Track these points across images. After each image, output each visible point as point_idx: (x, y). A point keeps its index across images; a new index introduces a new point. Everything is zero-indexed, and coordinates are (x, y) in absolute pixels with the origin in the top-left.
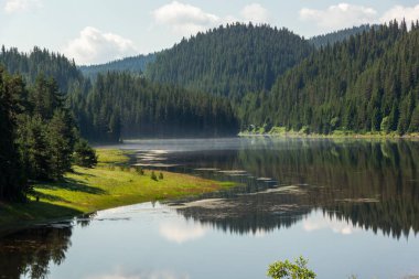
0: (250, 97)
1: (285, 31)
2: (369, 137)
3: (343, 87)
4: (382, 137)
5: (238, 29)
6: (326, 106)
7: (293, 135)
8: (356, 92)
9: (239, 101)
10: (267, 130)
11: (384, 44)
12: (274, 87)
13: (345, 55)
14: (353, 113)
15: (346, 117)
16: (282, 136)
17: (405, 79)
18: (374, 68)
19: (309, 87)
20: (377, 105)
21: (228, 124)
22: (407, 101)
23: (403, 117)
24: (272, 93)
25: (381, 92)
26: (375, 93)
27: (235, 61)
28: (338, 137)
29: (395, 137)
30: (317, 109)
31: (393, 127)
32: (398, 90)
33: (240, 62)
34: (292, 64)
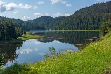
0: (46, 25)
1: (51, 17)
2: (62, 30)
3: (58, 24)
4: (63, 30)
5: (45, 16)
6: (56, 27)
7: (52, 30)
8: (60, 25)
9: (45, 26)
10: (49, 29)
11: (63, 19)
12: (50, 24)
13: (59, 20)
14: (60, 27)
15: (59, 28)
16: (50, 30)
17: (66, 23)
18: (62, 22)
19: (54, 24)
20: (63, 26)
21: (44, 29)
22: (66, 26)
23: (66, 28)
24: (49, 25)
25: (63, 25)
26: (62, 25)
27: (44, 20)
28: (58, 31)
29: (65, 30)
30: (55, 27)
31: (65, 29)
32: (65, 24)
33: (45, 21)
34: (52, 21)
